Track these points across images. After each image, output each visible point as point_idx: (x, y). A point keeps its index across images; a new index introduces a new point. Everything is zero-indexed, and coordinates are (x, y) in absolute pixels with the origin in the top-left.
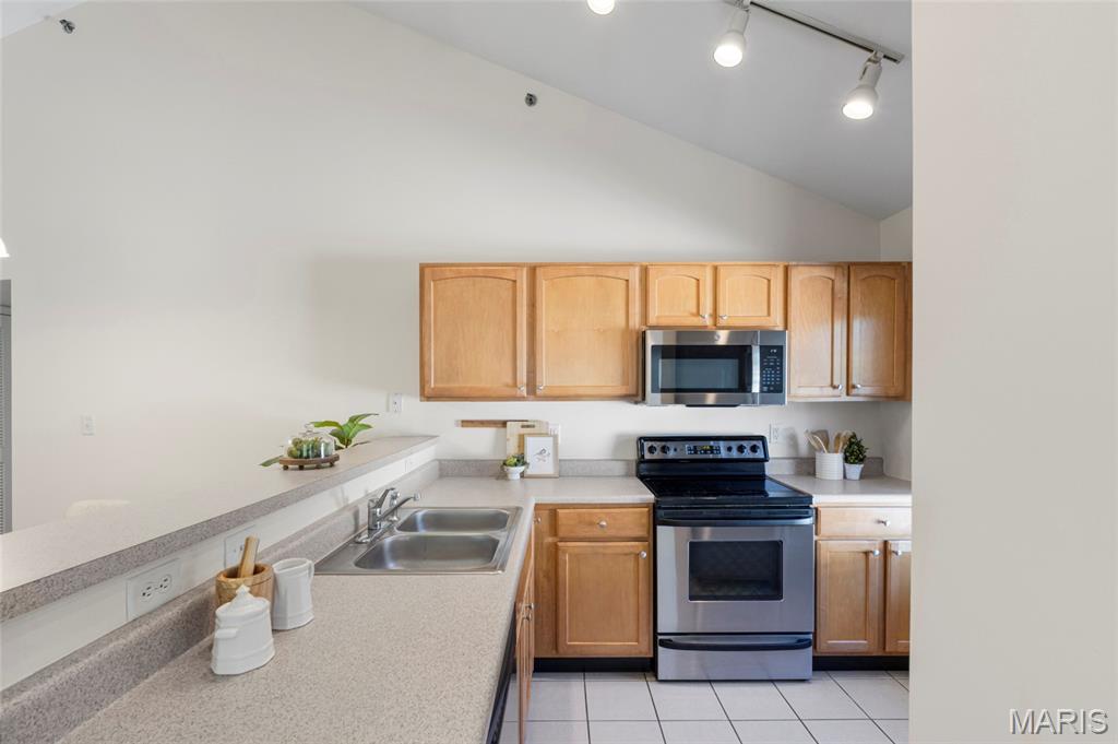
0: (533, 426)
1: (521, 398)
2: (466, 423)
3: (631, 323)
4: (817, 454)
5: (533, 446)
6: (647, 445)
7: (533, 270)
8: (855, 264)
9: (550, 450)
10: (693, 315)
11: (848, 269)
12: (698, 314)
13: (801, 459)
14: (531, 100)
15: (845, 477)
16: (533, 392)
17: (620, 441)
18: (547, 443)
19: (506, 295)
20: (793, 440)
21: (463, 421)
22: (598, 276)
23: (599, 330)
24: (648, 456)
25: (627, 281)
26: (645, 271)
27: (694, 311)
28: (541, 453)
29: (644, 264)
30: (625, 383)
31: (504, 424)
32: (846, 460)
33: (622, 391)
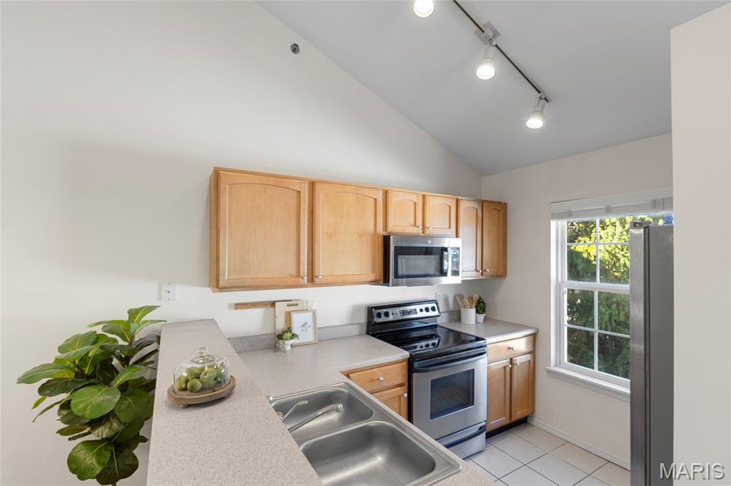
0: (297, 305)
1: (303, 286)
2: (239, 306)
3: (378, 229)
4: (463, 310)
5: (298, 320)
6: (375, 312)
7: (312, 184)
8: (486, 201)
9: (310, 322)
10: (412, 226)
11: (482, 203)
12: (415, 225)
13: (451, 312)
14: (295, 49)
15: (476, 322)
16: (312, 280)
17: (355, 310)
18: (307, 317)
19: (293, 202)
20: (446, 300)
21: (236, 305)
22: (357, 194)
23: (358, 233)
24: (377, 320)
25: (375, 199)
26: (386, 193)
27: (413, 223)
28: (303, 326)
29: (386, 189)
30: (373, 271)
31: (273, 304)
32: (477, 312)
33: (371, 277)
